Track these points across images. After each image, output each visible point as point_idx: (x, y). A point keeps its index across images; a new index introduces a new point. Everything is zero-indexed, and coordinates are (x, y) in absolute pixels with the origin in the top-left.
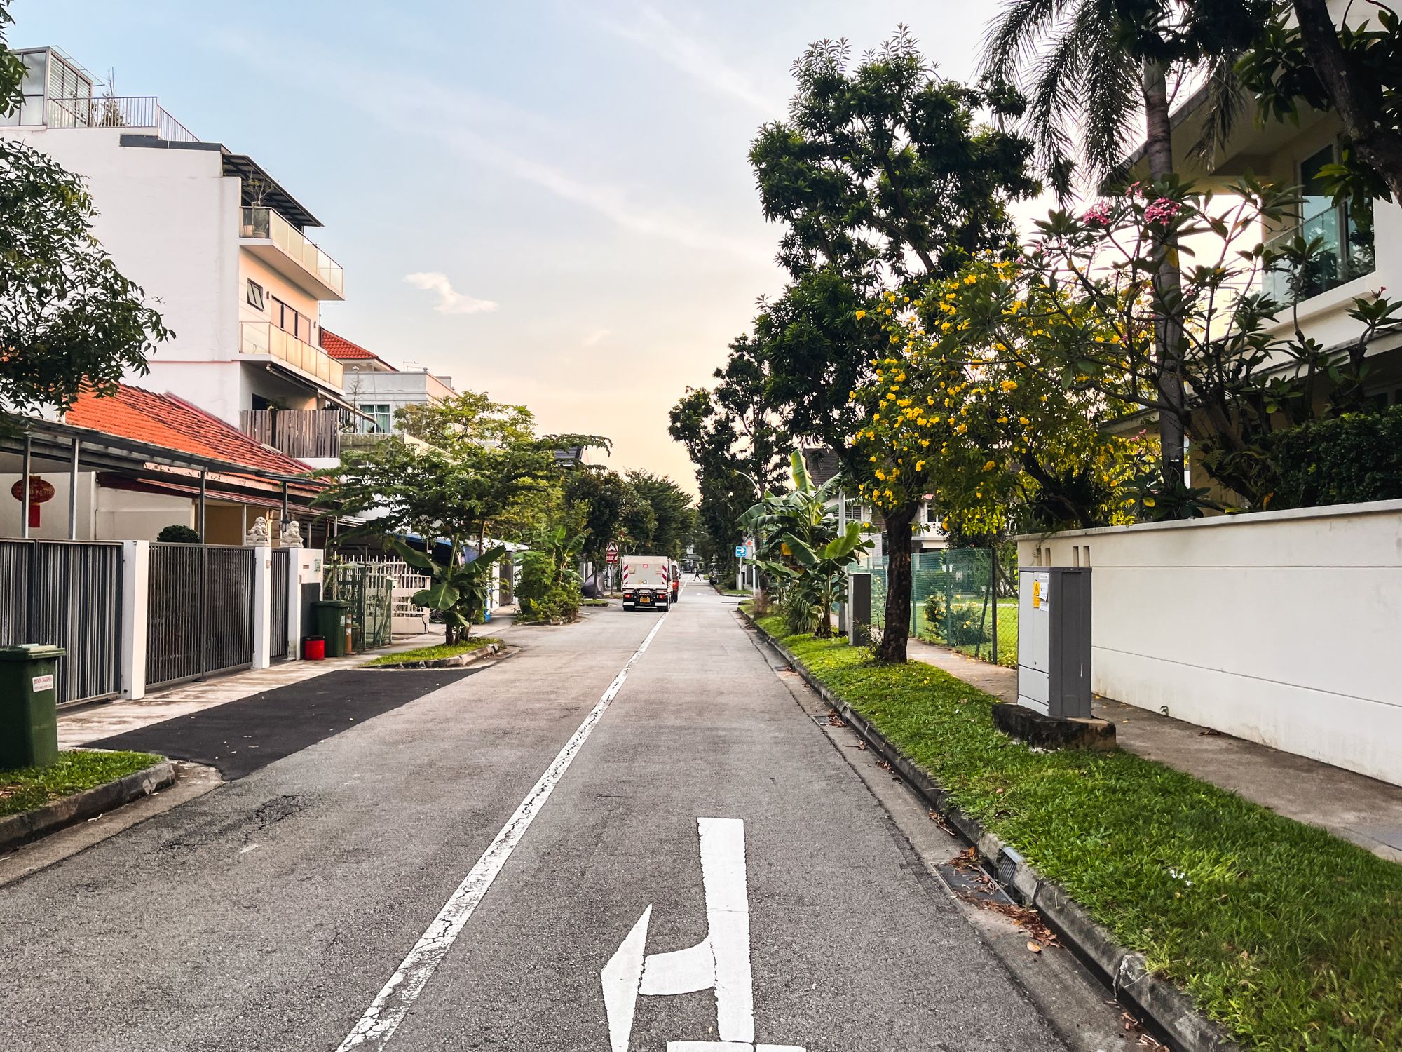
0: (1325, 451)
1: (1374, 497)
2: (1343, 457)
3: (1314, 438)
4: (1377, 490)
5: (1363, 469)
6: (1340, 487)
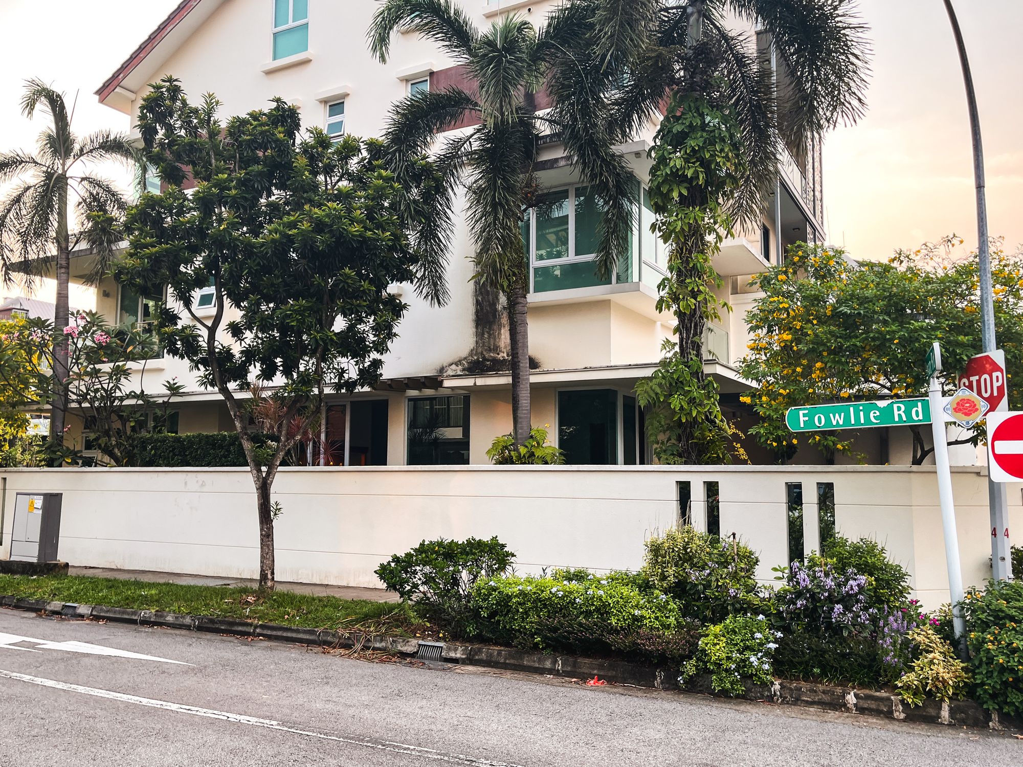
0: (159, 446)
1: (177, 466)
2: (167, 449)
3: (155, 440)
4: (179, 463)
5: (175, 455)
6: (163, 460)
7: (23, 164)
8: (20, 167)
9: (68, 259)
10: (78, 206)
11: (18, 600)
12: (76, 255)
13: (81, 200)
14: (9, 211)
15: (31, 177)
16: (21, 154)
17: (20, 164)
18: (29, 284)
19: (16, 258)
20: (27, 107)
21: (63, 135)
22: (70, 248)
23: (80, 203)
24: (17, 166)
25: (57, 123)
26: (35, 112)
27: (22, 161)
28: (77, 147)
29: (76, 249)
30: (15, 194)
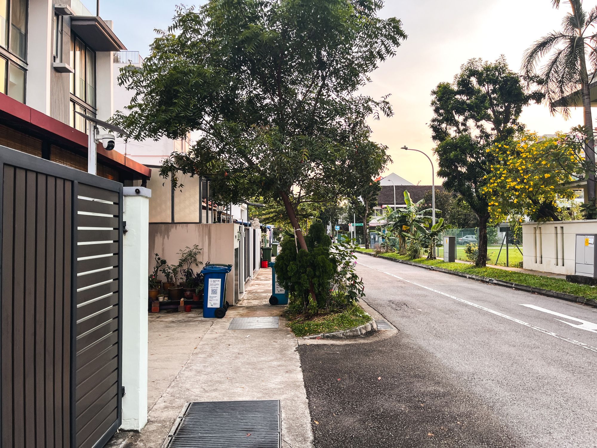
7: (556, 40)
8: (555, 41)
9: (589, 89)
10: (591, 55)
11: (587, 300)
12: (593, 86)
13: (593, 50)
14: (551, 70)
15: (562, 45)
16: (554, 33)
17: (554, 40)
18: (566, 112)
19: (557, 97)
20: (555, 2)
21: (578, 12)
22: (589, 83)
23: (592, 53)
24: (552, 42)
25: (573, 7)
26: (560, 4)
27: (556, 38)
28: (587, 18)
29: (593, 82)
30: (553, 58)
